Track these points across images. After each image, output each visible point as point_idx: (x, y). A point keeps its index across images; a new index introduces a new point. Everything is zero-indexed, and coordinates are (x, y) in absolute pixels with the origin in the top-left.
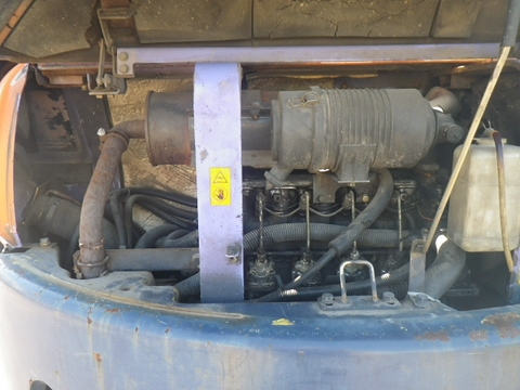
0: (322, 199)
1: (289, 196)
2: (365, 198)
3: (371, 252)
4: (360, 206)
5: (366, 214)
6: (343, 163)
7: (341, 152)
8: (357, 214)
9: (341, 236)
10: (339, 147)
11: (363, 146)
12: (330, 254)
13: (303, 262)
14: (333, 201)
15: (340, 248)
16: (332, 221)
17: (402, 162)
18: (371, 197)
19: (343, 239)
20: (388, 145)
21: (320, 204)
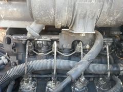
0: (64, 47)
1: (47, 45)
2: (88, 47)
3: (90, 76)
4: (85, 51)
5: (90, 55)
6: (78, 18)
7: (76, 8)
8: (84, 55)
9: (75, 69)
10: (75, 4)
11: (93, 4)
12: (68, 80)
13: (52, 82)
14: (71, 48)
15: (74, 76)
16: (69, 58)
17: (117, 21)
18: (91, 46)
19: (76, 70)
20: (111, 4)
21: (63, 49)
